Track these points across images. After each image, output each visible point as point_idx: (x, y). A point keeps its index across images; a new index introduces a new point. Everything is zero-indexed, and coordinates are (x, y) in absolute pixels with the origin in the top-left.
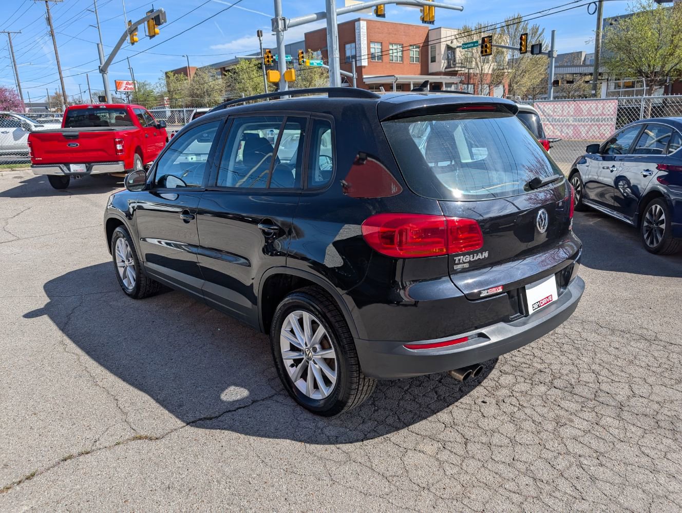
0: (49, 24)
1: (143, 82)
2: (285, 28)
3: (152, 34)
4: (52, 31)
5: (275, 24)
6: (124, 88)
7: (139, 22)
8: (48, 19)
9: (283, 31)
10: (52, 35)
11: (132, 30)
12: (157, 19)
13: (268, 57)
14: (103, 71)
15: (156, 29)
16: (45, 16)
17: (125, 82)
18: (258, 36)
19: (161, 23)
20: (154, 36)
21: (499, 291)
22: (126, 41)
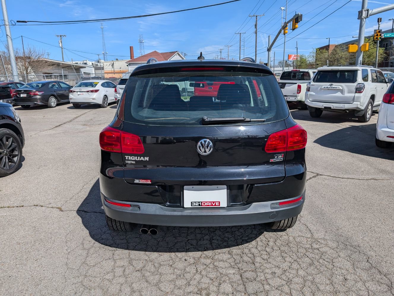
0: (256, 27)
1: (302, 55)
2: (367, 16)
3: (294, 28)
4: (256, 31)
5: (361, 14)
6: (292, 58)
7: (288, 22)
8: (256, 25)
9: (366, 18)
10: (256, 33)
11: (284, 27)
12: (297, 19)
13: (377, 35)
14: (269, 50)
15: (296, 25)
16: (254, 23)
17: (294, 55)
18: (378, 22)
19: (299, 21)
20: (294, 29)
21: (148, 183)
22: (281, 33)
